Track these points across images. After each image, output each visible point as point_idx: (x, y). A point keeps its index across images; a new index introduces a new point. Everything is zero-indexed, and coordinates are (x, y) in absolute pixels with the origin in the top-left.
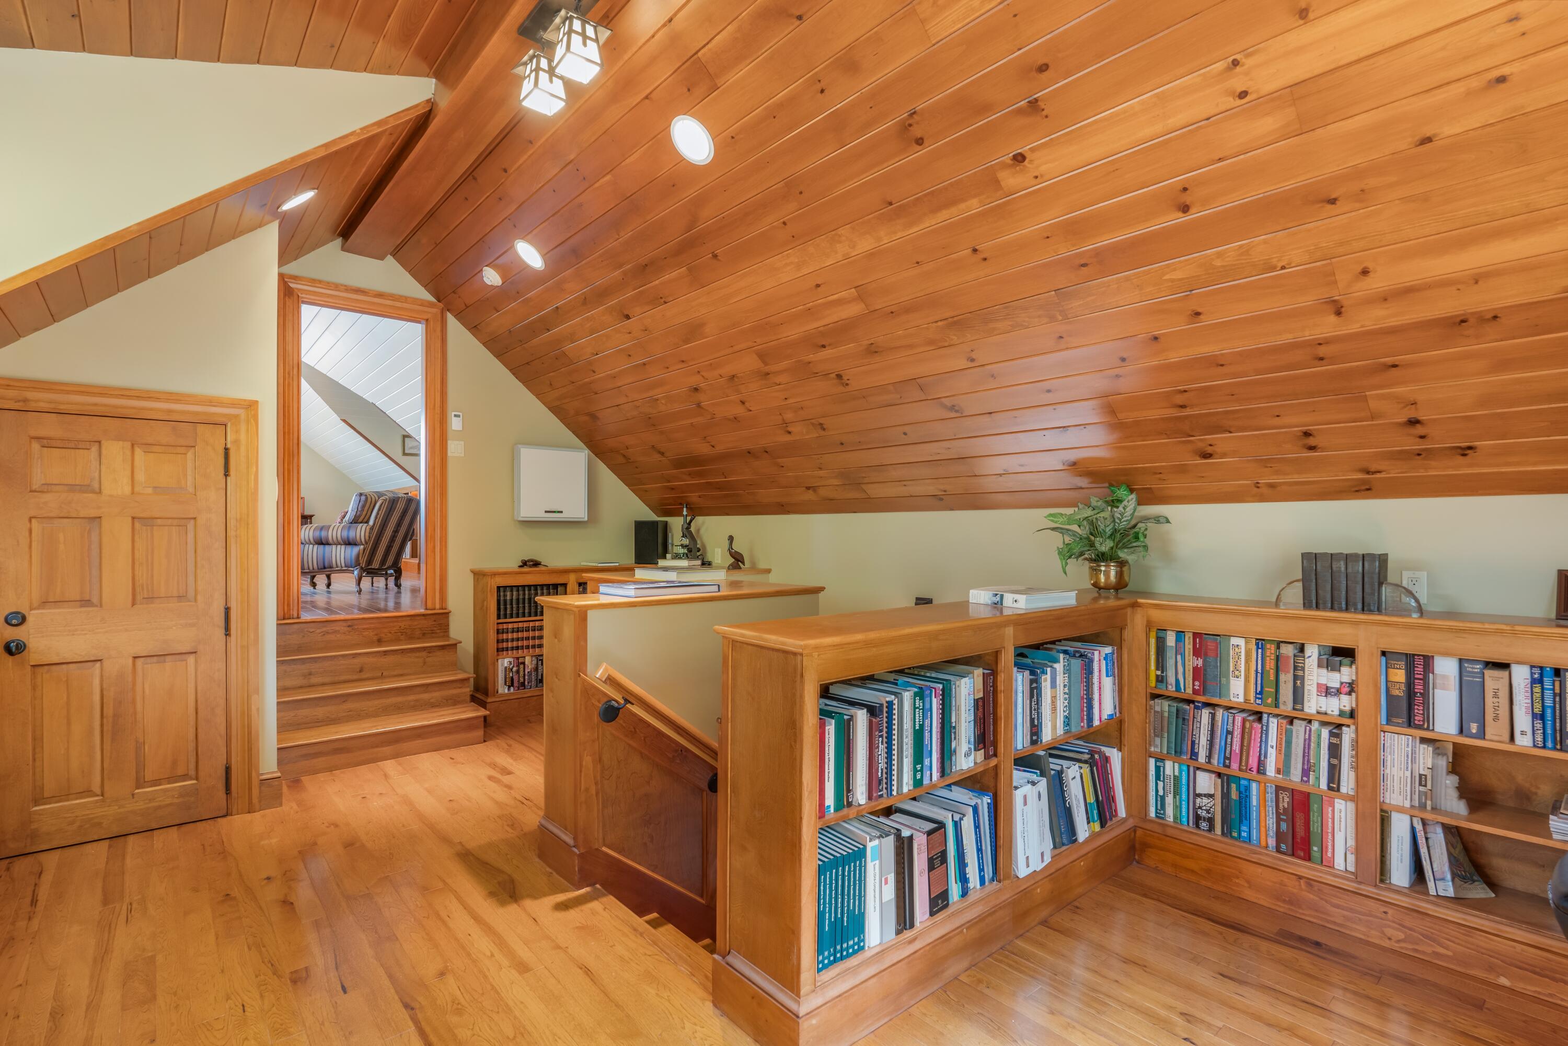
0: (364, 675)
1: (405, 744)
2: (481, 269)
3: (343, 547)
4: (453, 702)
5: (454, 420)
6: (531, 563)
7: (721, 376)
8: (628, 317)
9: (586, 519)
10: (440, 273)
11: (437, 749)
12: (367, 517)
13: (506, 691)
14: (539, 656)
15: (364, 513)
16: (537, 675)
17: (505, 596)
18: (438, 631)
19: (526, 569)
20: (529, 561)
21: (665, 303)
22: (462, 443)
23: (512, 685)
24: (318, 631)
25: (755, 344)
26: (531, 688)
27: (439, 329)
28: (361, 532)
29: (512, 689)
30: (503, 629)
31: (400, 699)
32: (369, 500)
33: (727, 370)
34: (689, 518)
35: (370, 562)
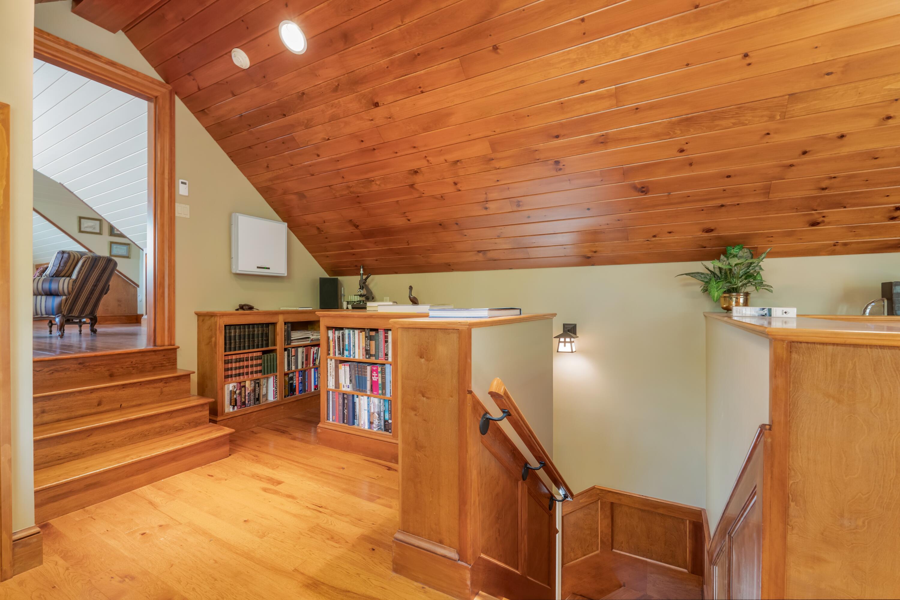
0: (101, 409)
1: (160, 468)
2: (229, 50)
3: (44, 298)
4: (195, 424)
5: (182, 187)
6: (247, 307)
7: (446, 161)
8: (376, 105)
9: (286, 275)
10: (178, 54)
11: (189, 468)
12: (69, 272)
13: (231, 410)
14: (256, 380)
15: (67, 268)
16: (255, 395)
17: (230, 333)
18: (167, 364)
19: (241, 311)
20: (245, 305)
21: (422, 92)
22: (188, 206)
23: (236, 405)
24: (46, 370)
25: (494, 133)
26: (250, 406)
27: (167, 106)
28: (63, 284)
29: (236, 407)
30: (228, 360)
31: (146, 427)
32: (72, 257)
33: (452, 157)
34: (364, 277)
35: (71, 310)
